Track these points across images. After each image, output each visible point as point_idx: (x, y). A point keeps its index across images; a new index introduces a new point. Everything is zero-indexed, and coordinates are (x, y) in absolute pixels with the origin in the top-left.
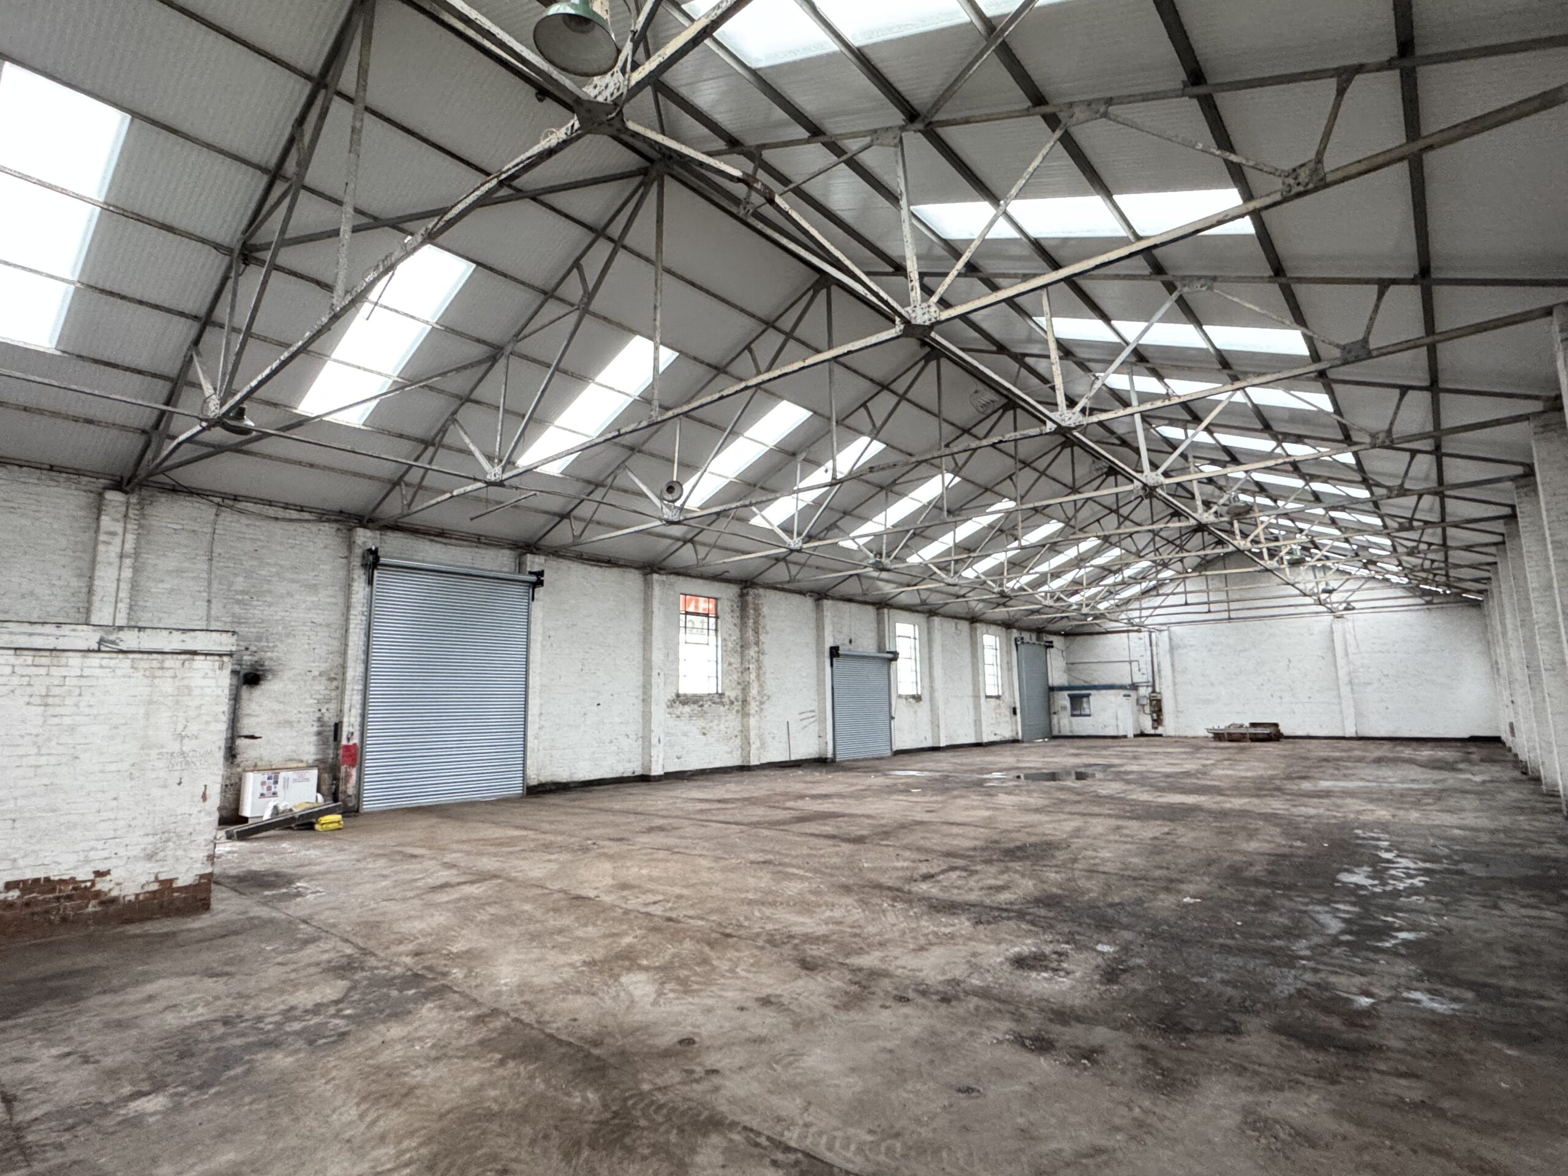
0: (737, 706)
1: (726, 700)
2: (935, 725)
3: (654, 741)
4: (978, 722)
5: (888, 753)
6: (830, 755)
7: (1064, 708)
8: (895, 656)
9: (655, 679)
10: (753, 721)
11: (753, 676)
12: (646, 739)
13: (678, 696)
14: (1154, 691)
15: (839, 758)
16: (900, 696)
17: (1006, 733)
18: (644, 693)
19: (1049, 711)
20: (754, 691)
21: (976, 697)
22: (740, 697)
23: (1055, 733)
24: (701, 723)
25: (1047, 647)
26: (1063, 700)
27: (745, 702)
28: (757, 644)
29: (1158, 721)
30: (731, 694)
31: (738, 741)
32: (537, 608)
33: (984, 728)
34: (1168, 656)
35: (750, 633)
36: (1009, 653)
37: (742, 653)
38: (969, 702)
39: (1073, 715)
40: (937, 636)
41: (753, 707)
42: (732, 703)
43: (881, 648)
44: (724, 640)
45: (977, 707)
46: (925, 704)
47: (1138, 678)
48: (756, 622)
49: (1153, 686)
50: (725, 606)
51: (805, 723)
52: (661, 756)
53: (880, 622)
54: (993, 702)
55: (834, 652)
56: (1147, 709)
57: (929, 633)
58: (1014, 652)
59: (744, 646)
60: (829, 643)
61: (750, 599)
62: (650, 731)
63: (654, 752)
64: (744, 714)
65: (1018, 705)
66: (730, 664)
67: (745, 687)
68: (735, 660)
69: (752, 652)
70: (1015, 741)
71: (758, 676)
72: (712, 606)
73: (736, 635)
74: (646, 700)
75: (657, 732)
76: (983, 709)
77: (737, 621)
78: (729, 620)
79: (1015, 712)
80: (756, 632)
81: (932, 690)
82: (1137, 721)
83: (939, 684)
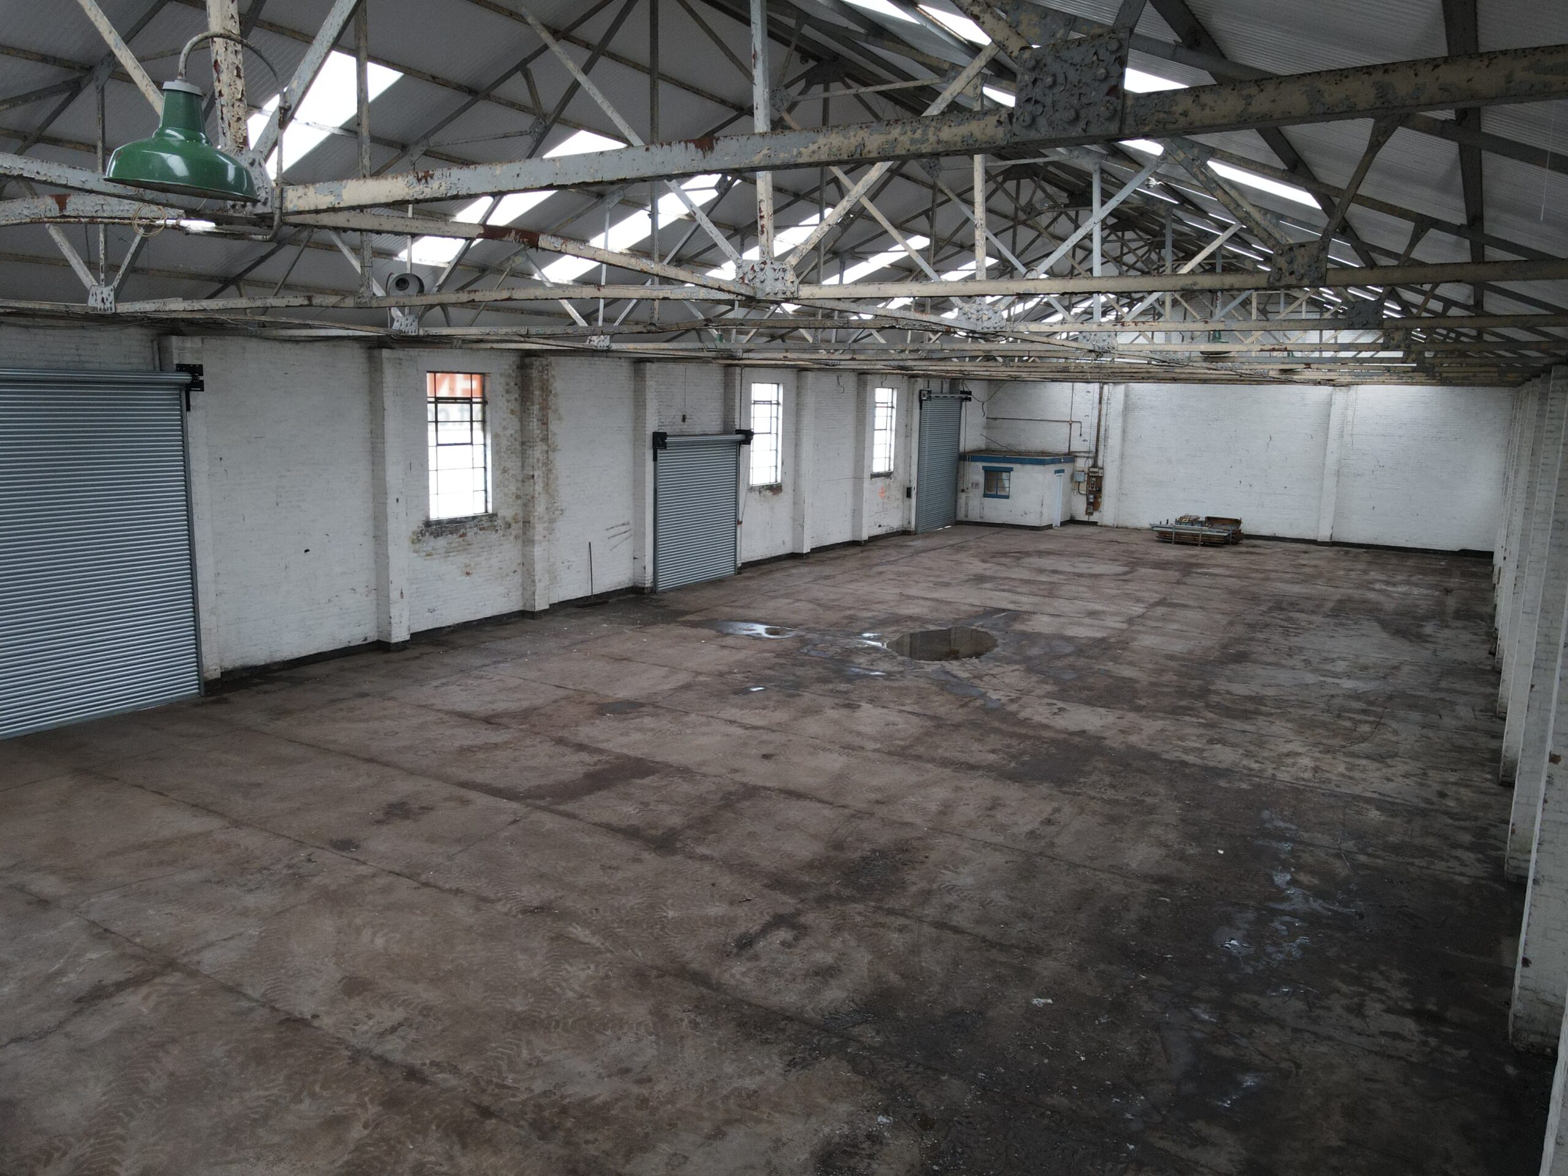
0: (516, 529)
1: (499, 522)
2: (798, 522)
3: (394, 595)
4: (857, 513)
5: (730, 571)
6: (648, 584)
7: (976, 485)
8: (747, 436)
9: (392, 507)
10: (538, 551)
11: (539, 487)
12: (381, 591)
13: (428, 524)
14: (1095, 465)
15: (662, 586)
16: (752, 489)
17: (894, 522)
18: (377, 527)
19: (956, 487)
20: (540, 509)
21: (858, 479)
22: (520, 517)
23: (961, 516)
24: (462, 559)
25: (963, 400)
26: (975, 473)
27: (527, 523)
28: (545, 439)
29: (1094, 505)
30: (506, 513)
31: (518, 578)
32: (195, 420)
33: (865, 521)
34: (1120, 420)
35: (534, 425)
36: (909, 411)
37: (523, 453)
38: (848, 486)
39: (985, 496)
40: (810, 399)
41: (539, 529)
42: (509, 526)
43: (728, 427)
44: (495, 437)
45: (858, 493)
46: (787, 495)
47: (1077, 446)
48: (544, 408)
49: (1096, 458)
50: (497, 385)
51: (614, 541)
52: (406, 615)
53: (728, 385)
54: (880, 482)
55: (659, 441)
56: (1083, 488)
57: (798, 394)
58: (917, 411)
59: (525, 444)
60: (652, 426)
61: (535, 373)
62: (388, 582)
63: (394, 612)
64: (526, 540)
65: (914, 485)
66: (505, 471)
67: (527, 502)
68: (513, 464)
69: (537, 452)
70: (904, 533)
71: (547, 485)
72: (476, 384)
73: (514, 425)
74: (379, 536)
75: (398, 579)
76: (866, 494)
77: (515, 406)
78: (503, 405)
79: (909, 495)
80: (544, 422)
81: (797, 474)
82: (1068, 503)
83: (807, 466)
